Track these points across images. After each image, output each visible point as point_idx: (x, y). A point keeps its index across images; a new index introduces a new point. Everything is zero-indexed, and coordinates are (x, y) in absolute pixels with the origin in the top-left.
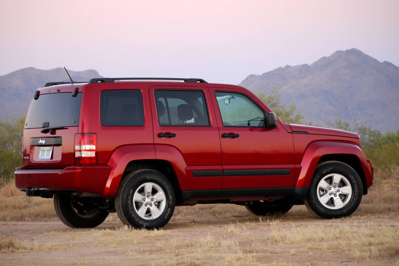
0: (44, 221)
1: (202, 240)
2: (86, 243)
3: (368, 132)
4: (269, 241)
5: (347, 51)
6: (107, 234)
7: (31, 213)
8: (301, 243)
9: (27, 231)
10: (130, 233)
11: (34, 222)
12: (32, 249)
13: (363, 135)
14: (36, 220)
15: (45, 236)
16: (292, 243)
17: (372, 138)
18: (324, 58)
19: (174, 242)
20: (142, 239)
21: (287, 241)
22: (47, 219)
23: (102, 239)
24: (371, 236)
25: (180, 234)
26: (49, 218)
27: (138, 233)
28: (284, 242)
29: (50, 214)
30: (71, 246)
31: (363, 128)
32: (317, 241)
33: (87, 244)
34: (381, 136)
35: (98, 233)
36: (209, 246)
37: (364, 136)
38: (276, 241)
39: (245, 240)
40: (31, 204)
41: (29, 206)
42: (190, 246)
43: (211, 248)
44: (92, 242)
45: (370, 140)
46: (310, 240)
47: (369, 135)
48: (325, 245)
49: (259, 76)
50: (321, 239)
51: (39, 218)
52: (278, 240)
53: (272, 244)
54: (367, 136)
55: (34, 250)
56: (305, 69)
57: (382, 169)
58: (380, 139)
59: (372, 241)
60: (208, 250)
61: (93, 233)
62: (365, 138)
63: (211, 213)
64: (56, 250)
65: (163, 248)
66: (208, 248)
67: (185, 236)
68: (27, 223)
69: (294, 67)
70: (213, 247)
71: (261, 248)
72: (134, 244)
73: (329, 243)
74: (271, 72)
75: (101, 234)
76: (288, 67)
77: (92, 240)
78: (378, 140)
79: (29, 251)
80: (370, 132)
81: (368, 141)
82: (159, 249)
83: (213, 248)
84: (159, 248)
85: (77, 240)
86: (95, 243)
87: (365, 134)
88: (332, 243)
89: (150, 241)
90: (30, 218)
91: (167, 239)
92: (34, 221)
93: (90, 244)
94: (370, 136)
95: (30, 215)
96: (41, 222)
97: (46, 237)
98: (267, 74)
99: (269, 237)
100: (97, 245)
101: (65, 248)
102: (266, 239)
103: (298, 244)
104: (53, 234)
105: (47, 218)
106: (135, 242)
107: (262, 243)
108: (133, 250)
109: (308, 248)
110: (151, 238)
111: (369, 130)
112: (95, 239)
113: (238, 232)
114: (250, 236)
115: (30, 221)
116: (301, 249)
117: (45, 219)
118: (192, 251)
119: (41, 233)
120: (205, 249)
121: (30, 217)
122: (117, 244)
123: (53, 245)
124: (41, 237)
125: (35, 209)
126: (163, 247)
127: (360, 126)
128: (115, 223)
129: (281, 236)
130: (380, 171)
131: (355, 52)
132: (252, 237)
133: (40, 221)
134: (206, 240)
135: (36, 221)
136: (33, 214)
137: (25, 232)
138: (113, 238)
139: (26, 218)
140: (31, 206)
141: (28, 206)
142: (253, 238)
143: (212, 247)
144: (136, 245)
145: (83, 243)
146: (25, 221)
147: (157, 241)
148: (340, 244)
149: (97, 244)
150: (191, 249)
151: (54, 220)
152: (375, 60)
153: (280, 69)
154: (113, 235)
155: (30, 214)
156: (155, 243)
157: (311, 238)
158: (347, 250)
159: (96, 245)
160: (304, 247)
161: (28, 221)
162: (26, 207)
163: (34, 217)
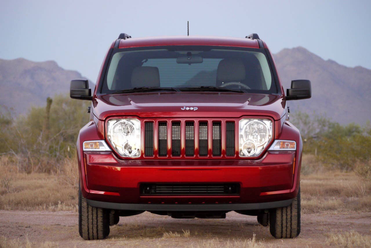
0: (26, 210)
3: (328, 124)
7: (11, 200)
11: (14, 210)
13: (322, 127)
14: (17, 209)
22: (30, 208)
26: (33, 207)
29: (33, 201)
31: (323, 120)
37: (324, 127)
40: (10, 189)
45: (330, 131)
47: (328, 127)
51: (20, 207)
58: (339, 131)
62: (325, 129)
68: (7, 212)
80: (330, 124)
81: (327, 133)
90: (9, 206)
94: (330, 128)
95: (9, 203)
96: (23, 211)
105: (30, 206)
111: (328, 122)
115: (9, 209)
117: (28, 208)
121: (9, 204)
125: (14, 195)
127: (320, 118)
136: (12, 201)
139: (5, 206)
140: (9, 192)
141: (6, 192)
146: (4, 209)
151: (39, 209)
155: (9, 201)
161: (8, 210)
162: (3, 193)
163: (15, 205)
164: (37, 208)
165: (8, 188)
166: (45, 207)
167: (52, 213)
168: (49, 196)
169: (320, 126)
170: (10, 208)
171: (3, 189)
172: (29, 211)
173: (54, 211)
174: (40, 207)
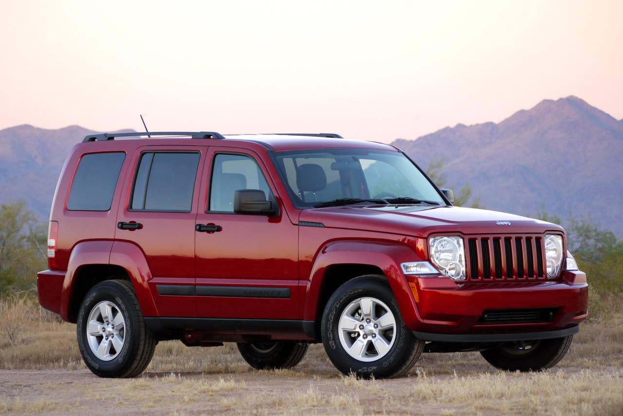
0: (36, 368)
1: (300, 395)
2: (103, 400)
3: (594, 234)
4: (412, 398)
5: (561, 100)
6: (139, 387)
7: (15, 355)
8: (465, 399)
9: (5, 383)
10: (180, 386)
12: (12, 410)
13: (584, 240)
14: (23, 367)
15: (35, 391)
16: (450, 401)
17: (600, 245)
18: (522, 112)
19: (251, 399)
20: (199, 394)
21: (443, 397)
22: (41, 365)
23: (130, 394)
24: (585, 389)
25: (262, 387)
26: (45, 364)
27: (192, 385)
28: (438, 398)
29: (46, 356)
30: (78, 404)
31: (585, 228)
32: (493, 397)
33: (104, 402)
34: (615, 241)
35: (124, 386)
36: (309, 405)
37: (587, 240)
38: (424, 398)
39: (371, 397)
40: (16, 340)
41: (12, 344)
42: (277, 404)
43: (312, 407)
44: (114, 398)
45: (598, 247)
46: (481, 396)
47: (595, 239)
48: (506, 403)
49: (411, 141)
50: (500, 395)
51: (27, 365)
52: (427, 397)
53: (416, 402)
54: (591, 242)
55: (15, 410)
56: (488, 131)
57: (614, 293)
58: (614, 246)
59: (585, 396)
60: (307, 409)
61: (117, 386)
62: (589, 244)
63: (318, 357)
64: (51, 410)
65: (232, 408)
66: (309, 408)
67: (271, 391)
68: (8, 372)
69: (471, 126)
70: (317, 406)
71: (397, 408)
72: (184, 402)
73: (513, 400)
74: (431, 135)
75: (129, 387)
76: (460, 126)
77: (113, 395)
78: (611, 248)
79: (5, 412)
80: (598, 234)
81: (592, 250)
82: (225, 409)
83: (316, 408)
84: (226, 407)
85: (88, 396)
86: (117, 400)
87: (588, 237)
88: (517, 400)
89: (211, 397)
90: (12, 364)
91: (240, 395)
92: (20, 368)
93: (110, 402)
94: (597, 240)
95: (13, 359)
96: (31, 370)
97: (37, 393)
98: (425, 138)
99: (413, 392)
100: (121, 403)
101: (67, 408)
102: (408, 395)
103: (461, 402)
104: (49, 388)
105: (42, 364)
106: (186, 398)
107: (401, 401)
108: (181, 410)
109: (476, 408)
110: (214, 394)
111: (595, 231)
112: (119, 394)
113: (361, 385)
114: (381, 391)
115: (12, 368)
116: (465, 410)
117: (38, 366)
118: (280, 411)
119: (29, 386)
120: (303, 409)
121: (12, 362)
122: (155, 402)
123: (47, 404)
124: (27, 391)
125: (20, 349)
126: (231, 406)
127: (580, 224)
128: (156, 372)
129: (432, 391)
130: (611, 297)
131: (573, 102)
132: (384, 392)
133: (30, 368)
134: (305, 396)
135: (22, 369)
136: (17, 357)
137: (2, 384)
138: (148, 392)
139: (6, 364)
140: (15, 345)
141: (10, 345)
142: (385, 394)
143: (314, 406)
144: (187, 403)
145: (97, 400)
146: (4, 368)
147: (223, 398)
148: (531, 401)
149: (122, 401)
150: (279, 409)
151: (53, 368)
152: (608, 115)
153: (447, 130)
154: (151, 388)
155: (13, 357)
156: (219, 400)
157: (483, 393)
158: (542, 410)
159: (119, 404)
160: (469, 407)
161: (10, 369)
162: (6, 346)
163: (20, 362)
164: (51, 365)
165: (13, 339)
166: (62, 364)
167: (71, 372)
168: (70, 348)
169: (581, 238)
170: (13, 366)
171: (7, 340)
172: (40, 370)
173: (75, 368)
174: (56, 364)
